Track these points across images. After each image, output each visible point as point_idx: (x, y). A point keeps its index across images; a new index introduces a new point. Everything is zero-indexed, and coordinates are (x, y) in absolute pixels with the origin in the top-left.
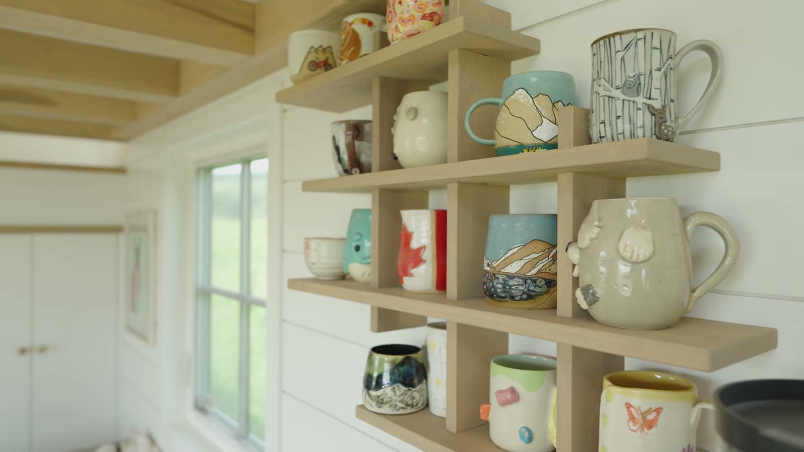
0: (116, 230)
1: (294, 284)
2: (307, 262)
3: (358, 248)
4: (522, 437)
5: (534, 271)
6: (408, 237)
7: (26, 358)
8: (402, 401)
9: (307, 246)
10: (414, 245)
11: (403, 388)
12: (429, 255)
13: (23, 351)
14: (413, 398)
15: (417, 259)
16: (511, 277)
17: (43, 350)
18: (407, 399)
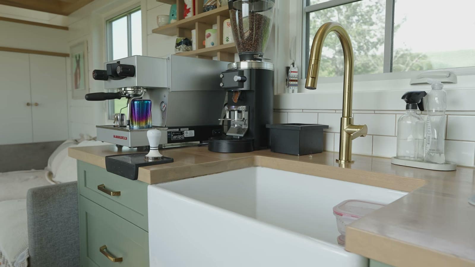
0: (66, 55)
1: (154, 31)
2: (158, 22)
3: (173, 15)
4: (211, 44)
5: (213, 4)
6: (186, 6)
7: (30, 107)
8: (185, 49)
9: (158, 18)
10: (188, 8)
11: (186, 46)
12: (191, 10)
13: (28, 104)
14: (188, 49)
15: (188, 11)
16: (208, 6)
17: (37, 104)
18: (187, 48)
